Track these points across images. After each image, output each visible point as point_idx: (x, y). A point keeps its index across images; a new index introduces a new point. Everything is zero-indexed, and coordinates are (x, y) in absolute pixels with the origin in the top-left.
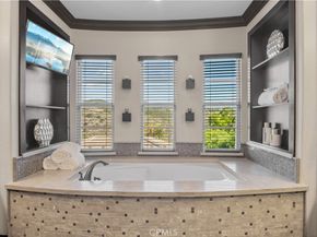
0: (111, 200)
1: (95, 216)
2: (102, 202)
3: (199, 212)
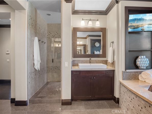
0: (147, 103)
1: (140, 108)
2: (143, 102)
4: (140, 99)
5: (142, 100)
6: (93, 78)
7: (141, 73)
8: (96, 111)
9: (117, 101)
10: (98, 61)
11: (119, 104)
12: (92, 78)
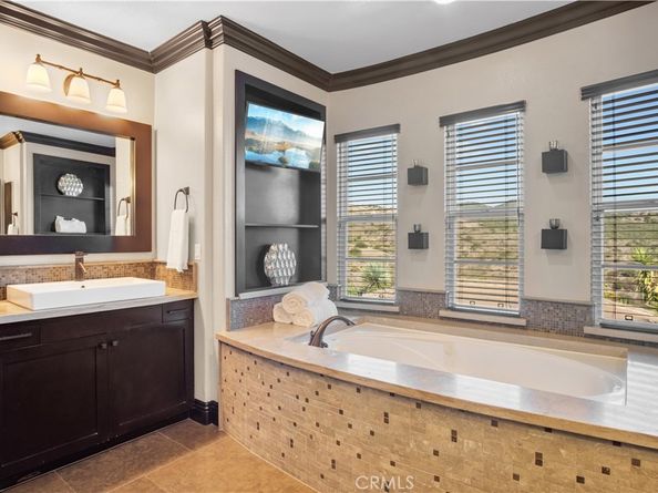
0: (322, 381)
1: (302, 402)
2: (310, 381)
3: (467, 443)
4: (302, 375)
5: (307, 376)
6: (110, 344)
7: (279, 298)
8: (140, 481)
9: (209, 415)
10: (116, 266)
11: (217, 424)
12: (105, 346)
